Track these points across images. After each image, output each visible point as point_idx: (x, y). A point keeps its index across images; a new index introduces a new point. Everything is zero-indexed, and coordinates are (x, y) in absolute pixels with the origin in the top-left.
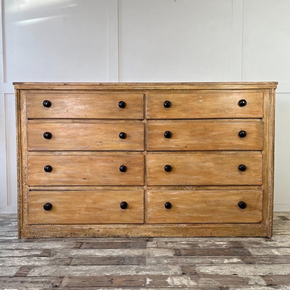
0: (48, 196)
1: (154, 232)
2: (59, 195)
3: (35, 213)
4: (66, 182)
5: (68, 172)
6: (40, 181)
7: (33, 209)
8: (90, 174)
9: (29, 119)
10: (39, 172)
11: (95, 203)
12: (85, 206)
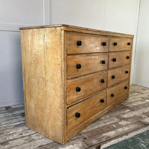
0: (76, 108)
1: (108, 110)
2: (81, 105)
3: (71, 122)
4: (83, 95)
5: (85, 88)
6: (73, 99)
7: (70, 121)
8: (92, 87)
9: (68, 55)
10: (73, 93)
11: (93, 104)
12: (90, 107)
